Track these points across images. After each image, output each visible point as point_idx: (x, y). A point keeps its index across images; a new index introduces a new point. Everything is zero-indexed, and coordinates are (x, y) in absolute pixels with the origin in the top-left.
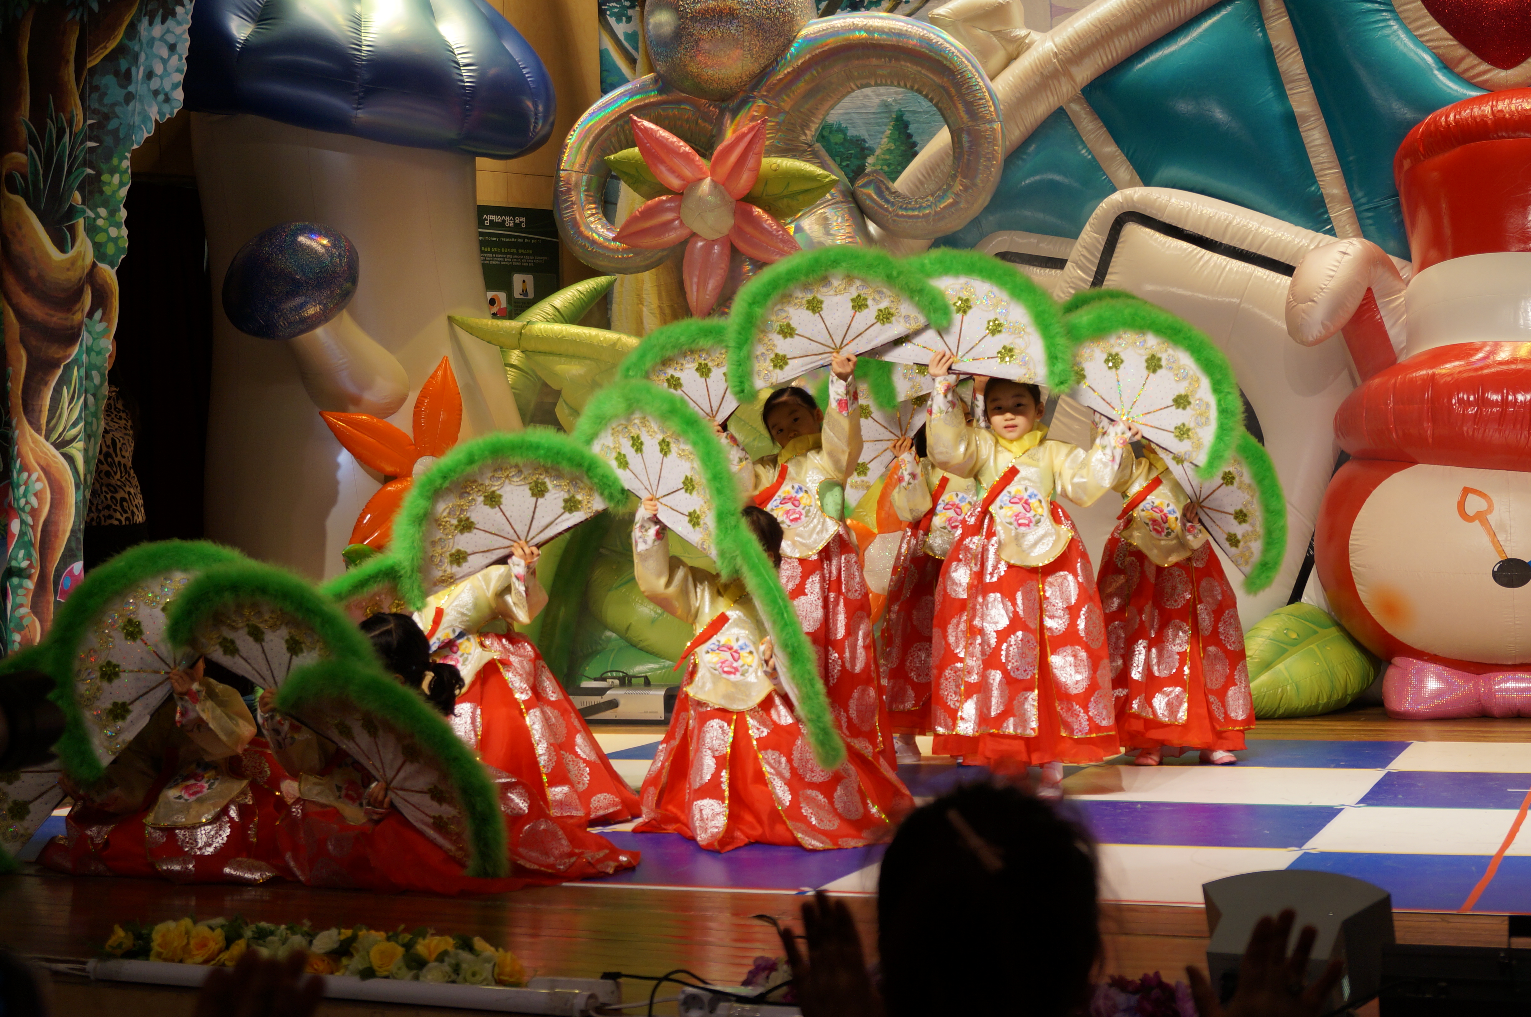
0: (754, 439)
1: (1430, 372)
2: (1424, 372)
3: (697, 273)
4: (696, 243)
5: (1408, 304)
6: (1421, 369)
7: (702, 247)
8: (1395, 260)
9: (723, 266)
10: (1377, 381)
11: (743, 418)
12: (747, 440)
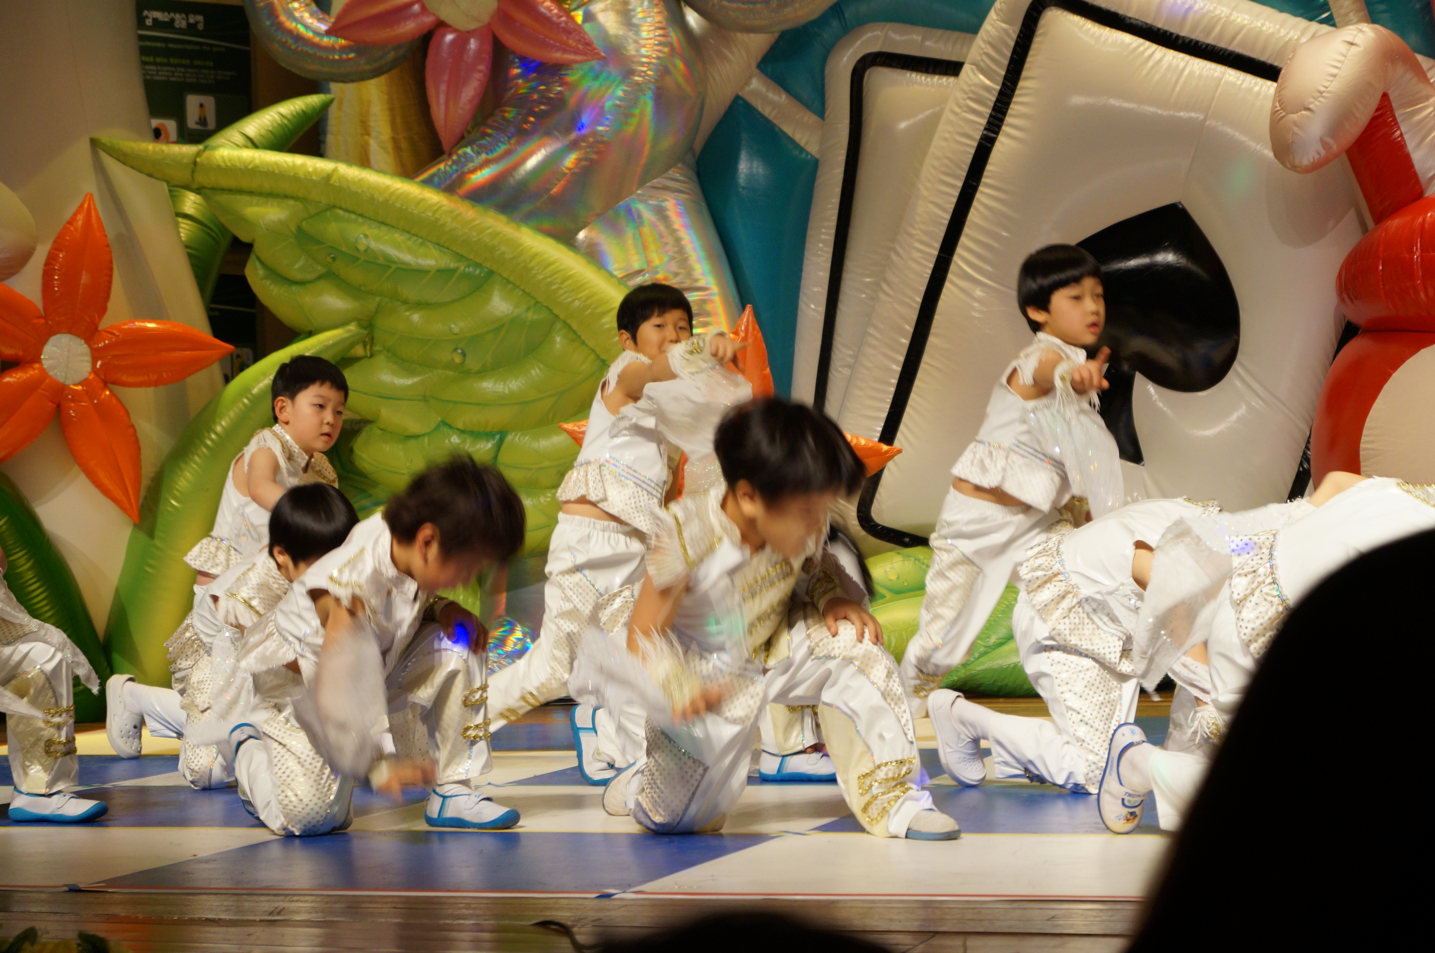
0: (528, 309)
3: (446, 78)
4: (444, 35)
7: (453, 42)
8: (1420, 58)
9: (481, 67)
10: (1395, 223)
11: (511, 279)
12: (517, 311)
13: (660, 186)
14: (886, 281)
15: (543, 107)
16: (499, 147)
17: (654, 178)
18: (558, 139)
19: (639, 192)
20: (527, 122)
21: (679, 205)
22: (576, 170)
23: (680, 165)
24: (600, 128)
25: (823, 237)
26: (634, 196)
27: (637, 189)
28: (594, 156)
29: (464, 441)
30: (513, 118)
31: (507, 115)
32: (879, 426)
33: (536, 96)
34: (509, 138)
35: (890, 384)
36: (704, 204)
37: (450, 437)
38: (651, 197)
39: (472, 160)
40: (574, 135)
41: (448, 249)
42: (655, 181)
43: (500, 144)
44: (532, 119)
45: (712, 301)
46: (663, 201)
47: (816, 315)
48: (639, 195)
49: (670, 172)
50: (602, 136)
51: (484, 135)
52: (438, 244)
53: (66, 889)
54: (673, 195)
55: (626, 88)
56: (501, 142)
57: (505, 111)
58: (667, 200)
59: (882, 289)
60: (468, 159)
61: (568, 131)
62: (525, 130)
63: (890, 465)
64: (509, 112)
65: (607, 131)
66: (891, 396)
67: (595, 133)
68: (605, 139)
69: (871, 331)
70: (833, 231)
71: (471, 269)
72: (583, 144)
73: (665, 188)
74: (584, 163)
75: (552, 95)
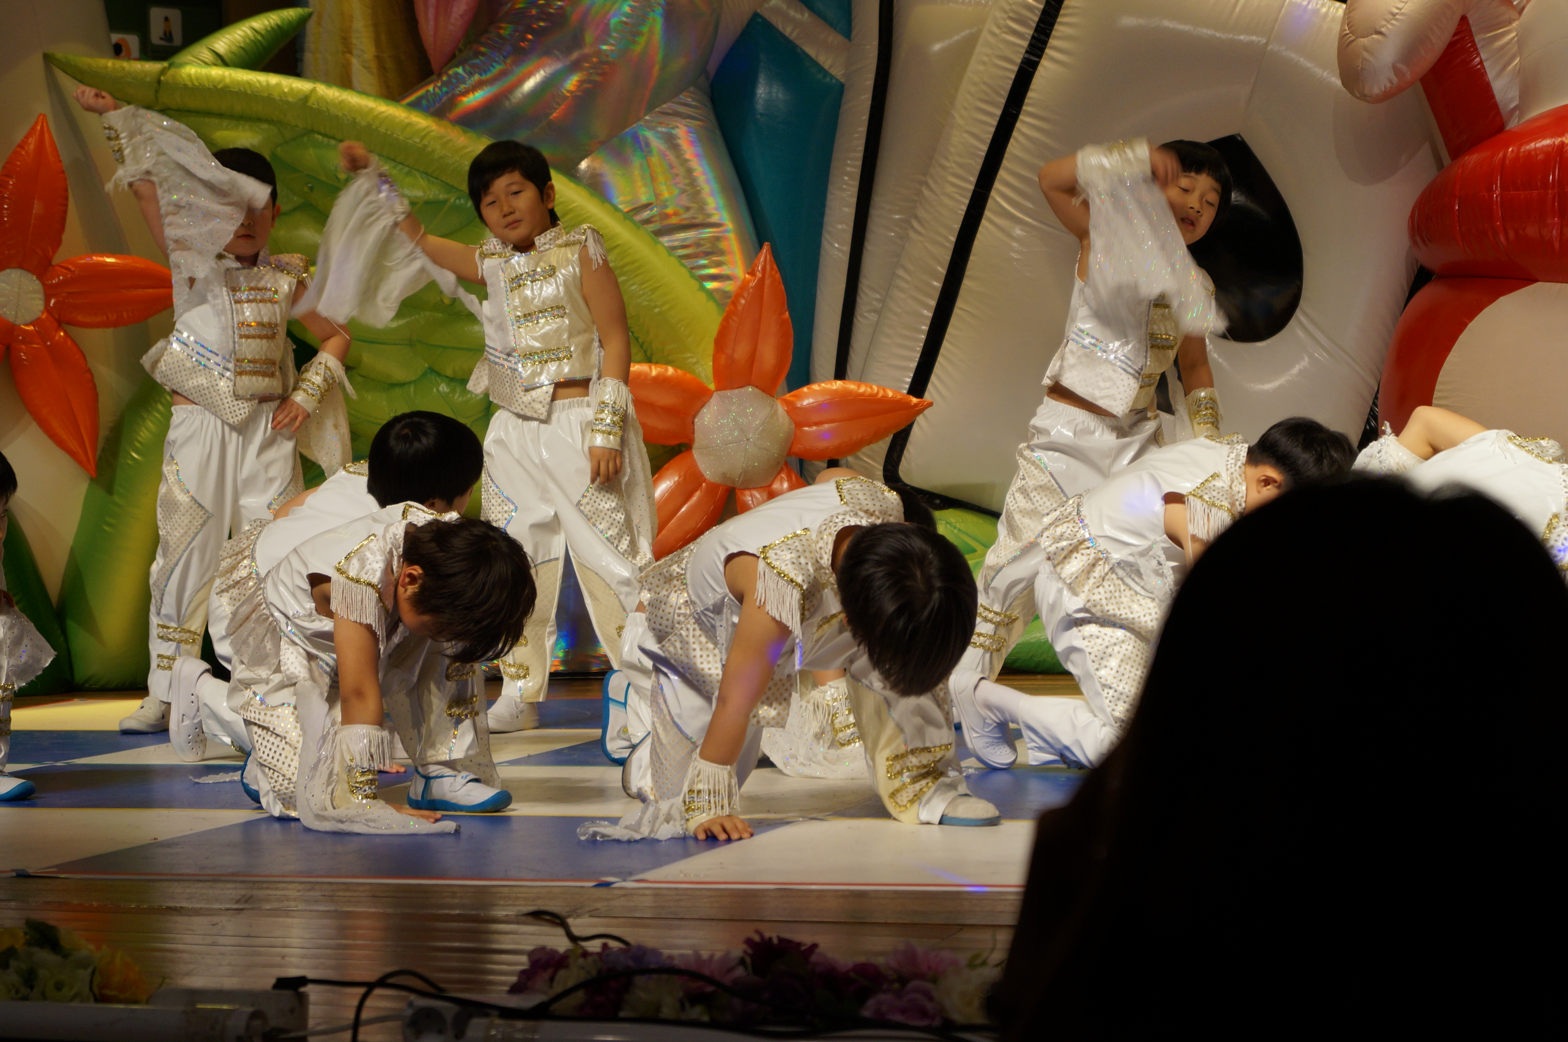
1: (1558, 141)
2: (1547, 142)
5: (1521, 42)
6: (1544, 138)
10: (1473, 159)
13: (670, 111)
14: (917, 218)
15: (542, 24)
16: (494, 67)
17: (664, 103)
18: (558, 59)
19: (647, 118)
20: (524, 39)
21: (690, 132)
22: (578, 94)
23: (692, 89)
24: (604, 47)
25: (849, 169)
26: (642, 123)
27: (645, 115)
28: (598, 78)
29: (453, 391)
30: (510, 35)
31: (502, 32)
32: (909, 377)
33: (534, 12)
34: (505, 57)
35: (920, 331)
36: (718, 132)
37: (438, 385)
38: (661, 123)
39: (464, 81)
40: (575, 56)
41: (437, 179)
42: (665, 106)
43: (494, 64)
44: (530, 37)
45: (727, 239)
46: (673, 128)
47: (840, 254)
48: (647, 121)
49: (681, 96)
50: (607, 56)
51: (477, 54)
52: (426, 174)
53: (14, 874)
54: (684, 121)
55: (633, 3)
56: (496, 62)
57: (501, 28)
58: (677, 127)
59: (912, 227)
60: (460, 80)
61: (569, 50)
62: (523, 48)
63: (920, 419)
64: (505, 29)
65: (612, 51)
66: (922, 345)
67: (599, 52)
68: (611, 59)
69: (901, 272)
70: (859, 163)
71: (462, 201)
72: (586, 65)
73: (676, 114)
74: (586, 85)
75: (552, 11)
